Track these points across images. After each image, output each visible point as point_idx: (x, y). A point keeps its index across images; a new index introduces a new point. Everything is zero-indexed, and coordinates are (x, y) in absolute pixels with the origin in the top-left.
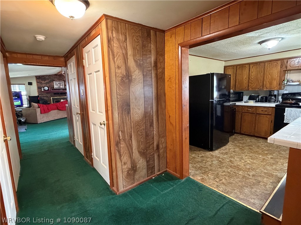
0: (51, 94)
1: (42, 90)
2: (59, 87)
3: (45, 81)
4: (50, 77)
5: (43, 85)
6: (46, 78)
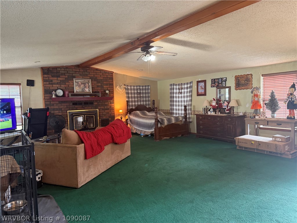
0: (68, 104)
1: (53, 97)
2: (82, 89)
3: (59, 79)
4: (68, 70)
5: (54, 86)
6: (61, 72)
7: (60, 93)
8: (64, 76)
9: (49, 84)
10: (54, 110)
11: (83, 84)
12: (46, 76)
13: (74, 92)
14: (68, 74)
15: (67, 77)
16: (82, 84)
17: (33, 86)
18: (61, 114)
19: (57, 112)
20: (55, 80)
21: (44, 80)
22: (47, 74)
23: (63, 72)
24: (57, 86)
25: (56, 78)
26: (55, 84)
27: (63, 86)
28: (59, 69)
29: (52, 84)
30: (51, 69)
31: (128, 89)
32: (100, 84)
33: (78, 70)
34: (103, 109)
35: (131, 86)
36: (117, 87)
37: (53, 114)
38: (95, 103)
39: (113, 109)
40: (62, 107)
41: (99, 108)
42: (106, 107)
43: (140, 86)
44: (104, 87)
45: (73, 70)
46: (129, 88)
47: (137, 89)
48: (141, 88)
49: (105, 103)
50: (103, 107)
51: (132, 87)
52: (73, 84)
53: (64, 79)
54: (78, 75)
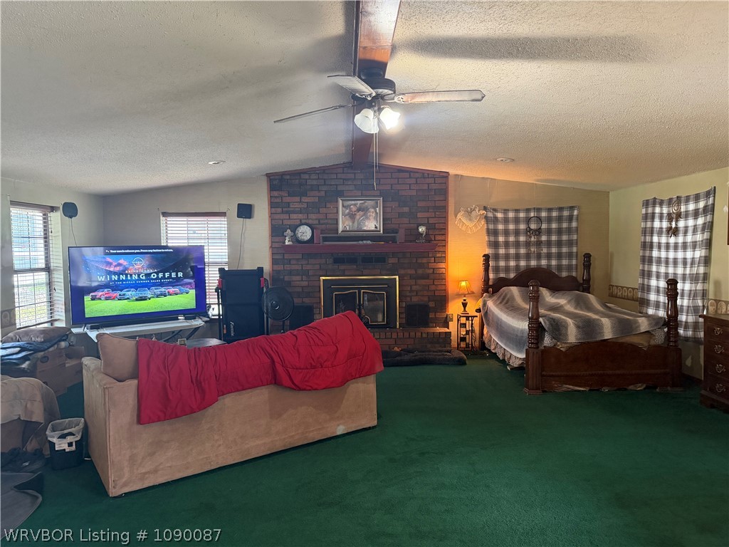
0: (323, 261)
1: (287, 243)
2: (359, 224)
3: (305, 199)
4: (326, 176)
5: (294, 216)
6: (309, 182)
7: (305, 233)
8: (316, 193)
9: (283, 212)
10: (291, 273)
12: (276, 193)
13: (337, 230)
14: (325, 188)
15: (323, 194)
16: (358, 210)
17: (250, 217)
18: (305, 283)
19: (298, 278)
20: (295, 203)
21: (272, 205)
22: (279, 189)
23: (315, 182)
24: (301, 216)
25: (297, 199)
26: (294, 212)
27: (312, 216)
28: (306, 176)
29: (288, 213)
30: (288, 177)
31: (496, 220)
32: (406, 209)
33: (352, 176)
34: (411, 277)
35: (506, 211)
36: (459, 216)
37: (289, 282)
38: (391, 261)
39: (441, 278)
40: (309, 267)
41: (402, 272)
42: (420, 271)
43: (539, 210)
44: (419, 215)
45: (339, 176)
46: (500, 215)
47: (528, 220)
48: (544, 214)
49: (419, 261)
50: (413, 272)
51: (511, 215)
52: (337, 212)
53: (316, 200)
54: (352, 188)
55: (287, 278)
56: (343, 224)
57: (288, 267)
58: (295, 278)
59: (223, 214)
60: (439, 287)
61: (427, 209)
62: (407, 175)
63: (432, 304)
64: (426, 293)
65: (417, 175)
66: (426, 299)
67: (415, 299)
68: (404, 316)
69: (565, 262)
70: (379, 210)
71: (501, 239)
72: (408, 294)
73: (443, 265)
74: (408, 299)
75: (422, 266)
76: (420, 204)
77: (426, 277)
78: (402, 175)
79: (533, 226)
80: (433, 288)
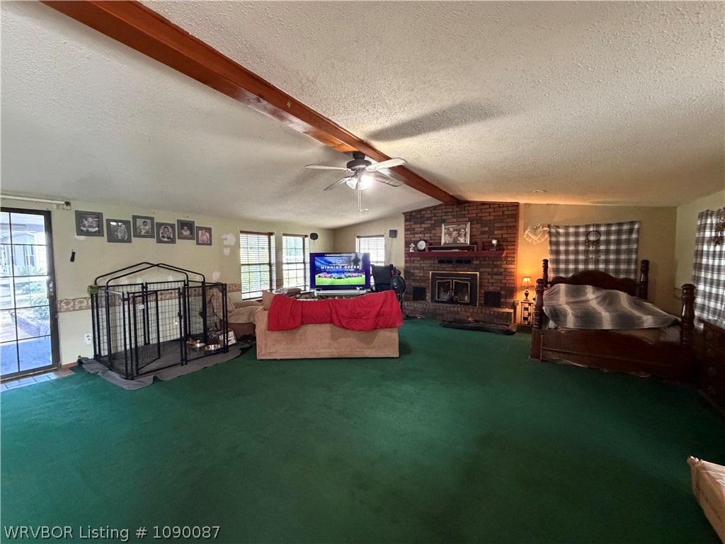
0: (433, 262)
1: (411, 251)
2: (454, 239)
3: (423, 226)
4: (435, 212)
5: (417, 236)
6: (426, 216)
7: (422, 245)
8: (430, 222)
9: (411, 234)
10: (414, 268)
11: (456, 230)
12: (408, 223)
14: (434, 218)
15: (433, 222)
16: (454, 230)
17: (396, 237)
18: (422, 275)
19: (418, 271)
20: (418, 228)
21: (406, 230)
22: (410, 221)
23: (429, 215)
24: (420, 235)
25: (419, 226)
26: (417, 233)
27: (427, 235)
28: (424, 212)
29: (414, 234)
30: (414, 214)
31: (558, 234)
32: (486, 229)
33: (451, 210)
34: (489, 273)
35: (567, 227)
36: (526, 232)
37: (413, 273)
38: (475, 262)
39: (511, 274)
40: (424, 265)
41: (482, 270)
42: (495, 270)
43: (598, 225)
44: (496, 232)
45: (444, 210)
46: (561, 231)
47: (587, 234)
48: (603, 229)
49: (495, 263)
50: (489, 270)
51: (572, 230)
52: (441, 232)
53: (429, 225)
54: (451, 217)
55: (412, 271)
56: (445, 240)
57: (413, 265)
58: (416, 271)
59: (383, 236)
60: (510, 281)
61: (501, 228)
62: (488, 206)
63: (503, 293)
64: (498, 285)
65: (495, 206)
66: (499, 289)
67: (491, 289)
68: (483, 298)
69: (623, 267)
70: (468, 230)
71: (562, 248)
72: (486, 284)
73: (513, 266)
74: (486, 288)
75: (496, 266)
76: (496, 225)
77: (501, 274)
78: (483, 207)
79: (592, 238)
80: (504, 281)
